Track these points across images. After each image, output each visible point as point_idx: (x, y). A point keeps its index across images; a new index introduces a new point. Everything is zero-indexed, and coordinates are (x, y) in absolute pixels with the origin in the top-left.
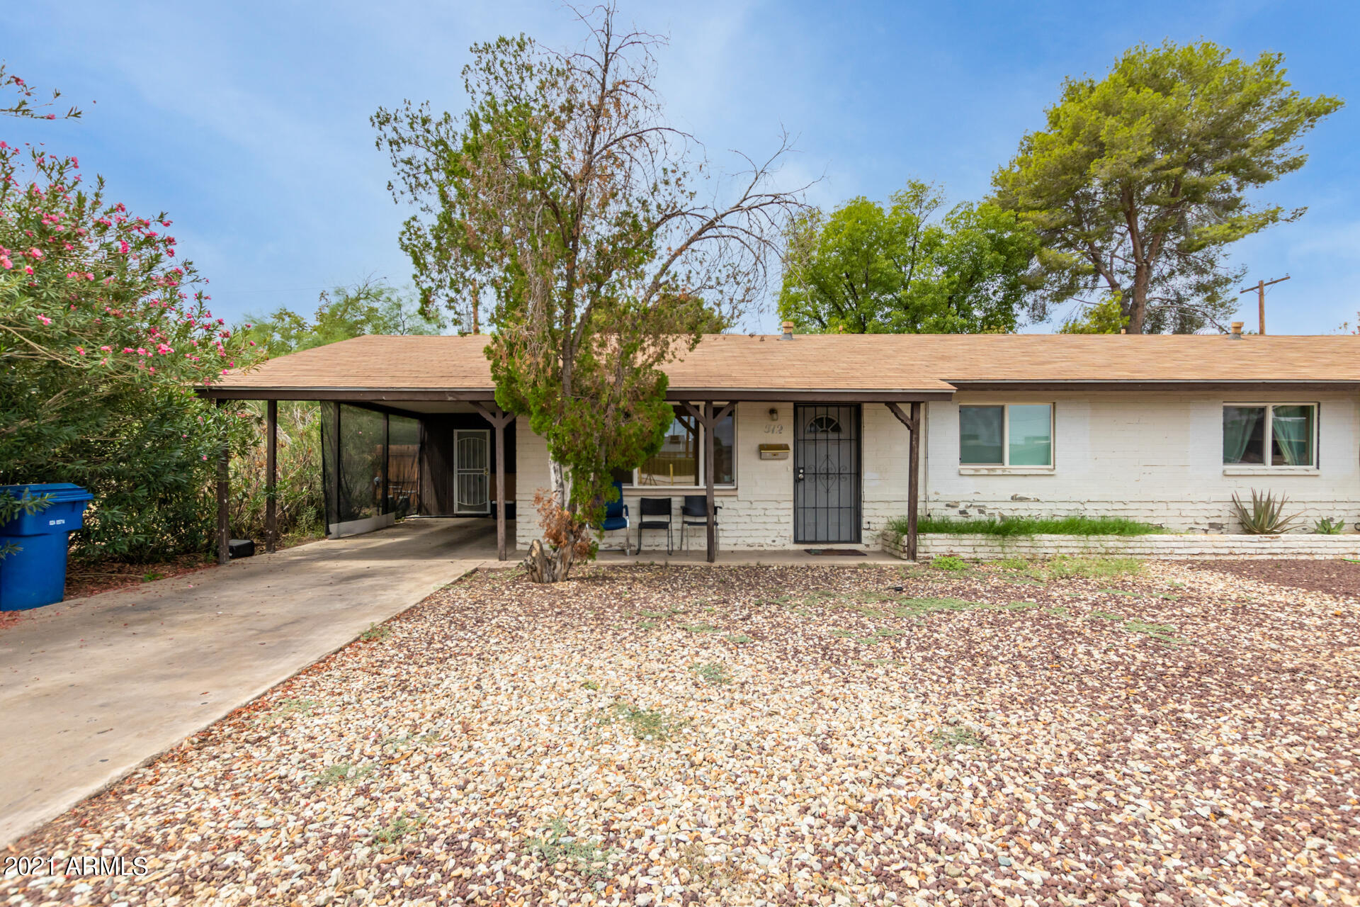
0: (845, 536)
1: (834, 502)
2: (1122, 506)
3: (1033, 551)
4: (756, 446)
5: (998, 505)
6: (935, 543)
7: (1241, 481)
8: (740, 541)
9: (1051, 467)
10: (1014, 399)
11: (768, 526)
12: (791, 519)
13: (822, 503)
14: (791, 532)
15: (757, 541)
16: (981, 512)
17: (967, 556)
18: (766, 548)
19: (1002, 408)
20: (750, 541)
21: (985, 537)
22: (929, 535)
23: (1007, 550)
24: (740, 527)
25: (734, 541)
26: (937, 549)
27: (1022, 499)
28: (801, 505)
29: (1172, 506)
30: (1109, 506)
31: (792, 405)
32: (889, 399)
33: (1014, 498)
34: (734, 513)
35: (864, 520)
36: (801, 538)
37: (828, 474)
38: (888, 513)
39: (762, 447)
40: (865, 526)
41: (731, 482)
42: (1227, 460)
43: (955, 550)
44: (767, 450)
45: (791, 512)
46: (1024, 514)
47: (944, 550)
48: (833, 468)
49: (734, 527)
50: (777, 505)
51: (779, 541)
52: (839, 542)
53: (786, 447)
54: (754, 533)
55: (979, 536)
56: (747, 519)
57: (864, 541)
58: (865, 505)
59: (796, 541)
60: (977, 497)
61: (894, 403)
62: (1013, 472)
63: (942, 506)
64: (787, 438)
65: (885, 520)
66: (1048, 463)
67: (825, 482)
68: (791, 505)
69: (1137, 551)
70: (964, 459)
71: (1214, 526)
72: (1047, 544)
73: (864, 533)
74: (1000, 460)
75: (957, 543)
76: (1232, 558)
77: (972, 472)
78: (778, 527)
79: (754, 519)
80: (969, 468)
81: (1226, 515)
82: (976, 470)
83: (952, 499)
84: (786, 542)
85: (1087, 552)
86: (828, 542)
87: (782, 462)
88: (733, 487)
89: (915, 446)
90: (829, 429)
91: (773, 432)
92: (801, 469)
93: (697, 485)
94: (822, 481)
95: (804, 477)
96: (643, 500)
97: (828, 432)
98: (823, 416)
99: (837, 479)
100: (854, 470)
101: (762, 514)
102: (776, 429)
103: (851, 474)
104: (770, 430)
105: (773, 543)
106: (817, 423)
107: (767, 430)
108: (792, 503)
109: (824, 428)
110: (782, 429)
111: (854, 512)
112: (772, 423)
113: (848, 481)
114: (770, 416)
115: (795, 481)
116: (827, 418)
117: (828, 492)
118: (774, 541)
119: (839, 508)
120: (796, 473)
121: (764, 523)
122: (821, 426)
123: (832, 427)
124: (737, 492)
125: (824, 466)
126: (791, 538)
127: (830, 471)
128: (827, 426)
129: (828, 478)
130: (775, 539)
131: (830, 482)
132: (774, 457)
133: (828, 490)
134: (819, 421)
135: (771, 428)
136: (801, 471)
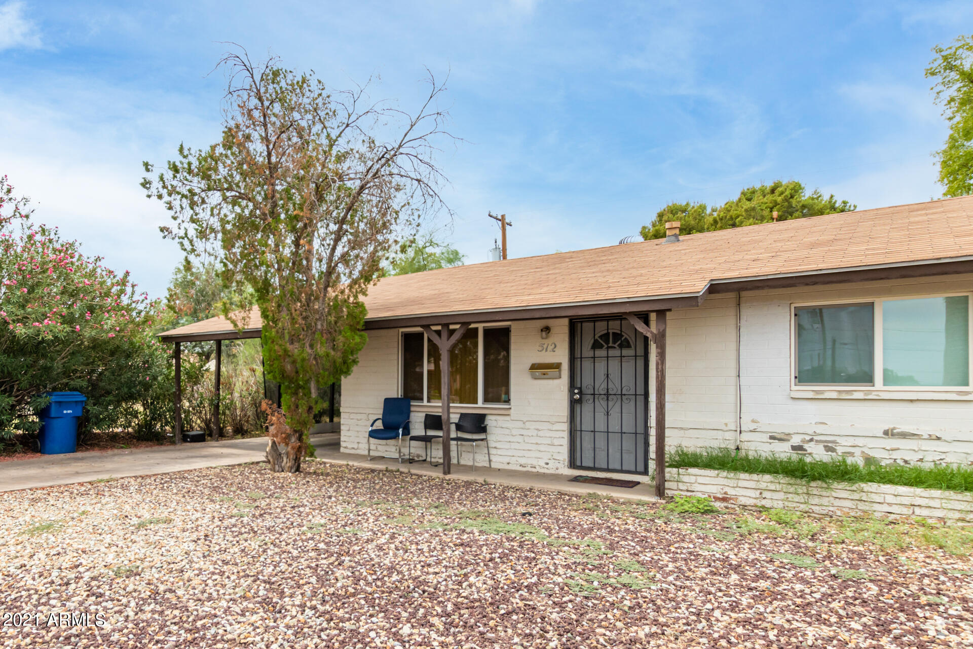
0: (629, 465)
1: (615, 426)
4: (529, 366)
5: (860, 442)
6: (700, 480)
8: (513, 460)
10: (889, 292)
11: (542, 448)
13: (601, 426)
14: (567, 457)
15: (530, 461)
16: (829, 449)
17: (751, 502)
18: (538, 469)
19: (872, 305)
20: (523, 461)
21: (787, 480)
22: (692, 471)
24: (514, 446)
25: (507, 460)
26: (703, 488)
27: (904, 435)
28: (577, 427)
31: (566, 321)
33: (890, 433)
34: (507, 431)
35: (651, 449)
36: (576, 464)
37: (608, 395)
39: (534, 367)
40: (651, 455)
41: (508, 401)
43: (731, 492)
44: (541, 370)
46: (913, 458)
47: (716, 490)
48: (614, 387)
49: (507, 446)
50: (551, 427)
51: (553, 465)
52: (622, 471)
53: (558, 366)
54: (527, 454)
55: (767, 477)
56: (520, 439)
57: (651, 472)
58: (651, 432)
59: (573, 464)
60: (820, 429)
62: (891, 396)
63: (765, 438)
64: (561, 356)
66: (963, 383)
67: (604, 403)
68: (565, 427)
70: (802, 377)
72: (890, 499)
74: (866, 379)
75: (732, 483)
77: (811, 395)
78: (552, 449)
79: (527, 439)
80: (808, 390)
82: (817, 392)
83: (778, 430)
84: (560, 465)
86: (608, 470)
87: (556, 382)
88: (508, 407)
89: (660, 362)
90: (616, 346)
91: (546, 351)
92: (577, 388)
93: (477, 403)
94: (602, 402)
95: (581, 397)
96: (426, 415)
97: (615, 348)
98: (611, 331)
99: (620, 400)
100: (640, 390)
101: (534, 434)
102: (550, 348)
103: (636, 395)
104: (544, 348)
105: (546, 466)
106: (601, 339)
107: (540, 349)
108: (566, 424)
109: (611, 344)
110: (555, 347)
111: (641, 439)
112: (546, 342)
113: (633, 403)
114: (544, 333)
115: (571, 402)
116: (614, 333)
117: (608, 414)
118: (547, 464)
119: (622, 433)
120: (571, 393)
121: (537, 444)
122: (607, 342)
123: (619, 342)
124: (512, 411)
125: (604, 386)
126: (566, 463)
127: (610, 392)
128: (614, 342)
129: (608, 399)
130: (548, 461)
131: (611, 404)
132: (545, 376)
133: (608, 413)
134: (605, 337)
135: (545, 346)
136: (576, 391)
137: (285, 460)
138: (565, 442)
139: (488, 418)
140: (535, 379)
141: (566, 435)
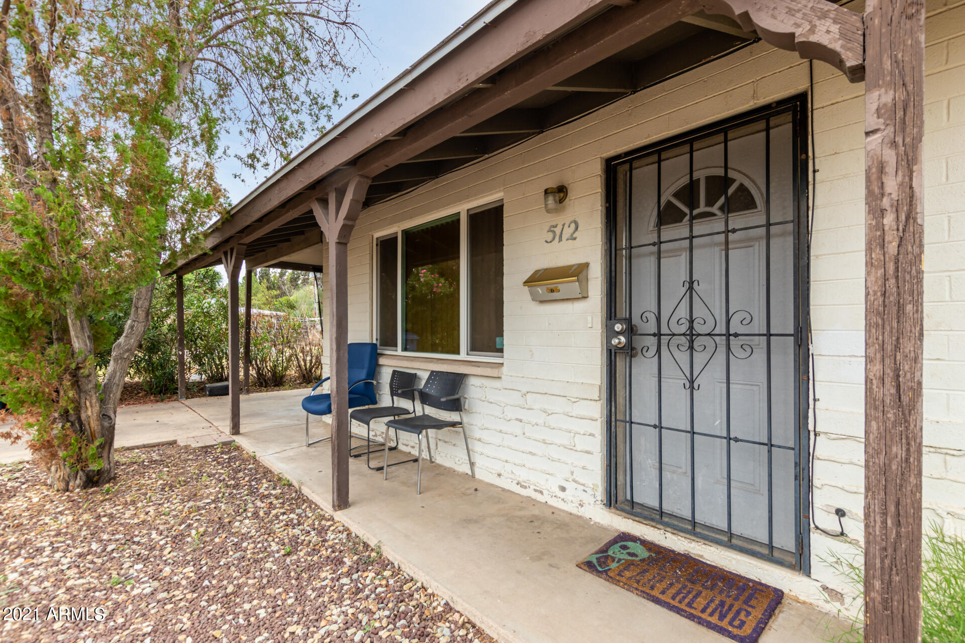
1: (710, 418)
12: (595, 445)
14: (597, 479)
15: (533, 478)
18: (547, 498)
20: (523, 475)
25: (496, 466)
31: (596, 166)
36: (621, 498)
37: (691, 335)
41: (501, 350)
44: (548, 282)
45: (597, 427)
49: (499, 439)
50: (570, 408)
51: (573, 492)
53: (579, 272)
54: (528, 461)
56: (517, 428)
59: (613, 501)
64: (590, 246)
67: (683, 357)
68: (596, 410)
78: (572, 457)
79: (527, 429)
84: (587, 498)
87: (579, 306)
88: (499, 361)
89: (890, 156)
90: (715, 209)
91: (560, 240)
92: (620, 321)
93: (458, 353)
94: (676, 353)
95: (630, 342)
96: (394, 372)
97: (714, 215)
98: (700, 175)
99: (722, 350)
100: (784, 322)
101: (541, 422)
102: (568, 232)
103: (769, 335)
104: (555, 235)
105: (561, 494)
106: (680, 200)
107: (550, 236)
108: (599, 404)
109: (702, 208)
110: (577, 228)
111: (785, 463)
112: (559, 219)
113: (760, 357)
114: (551, 200)
115: (609, 351)
116: (709, 179)
117: (692, 388)
118: (563, 489)
119: (729, 438)
120: (610, 333)
121: (544, 442)
122: (692, 203)
123: (722, 200)
124: (505, 369)
125: (683, 312)
126: (600, 494)
127: (699, 328)
128: (710, 202)
129: (691, 348)
130: (564, 484)
131: (700, 359)
132: (555, 295)
133: (692, 382)
134: (689, 194)
135: (558, 230)
136: (618, 327)
138: (597, 444)
139: (472, 381)
140: (542, 302)
141: (598, 429)
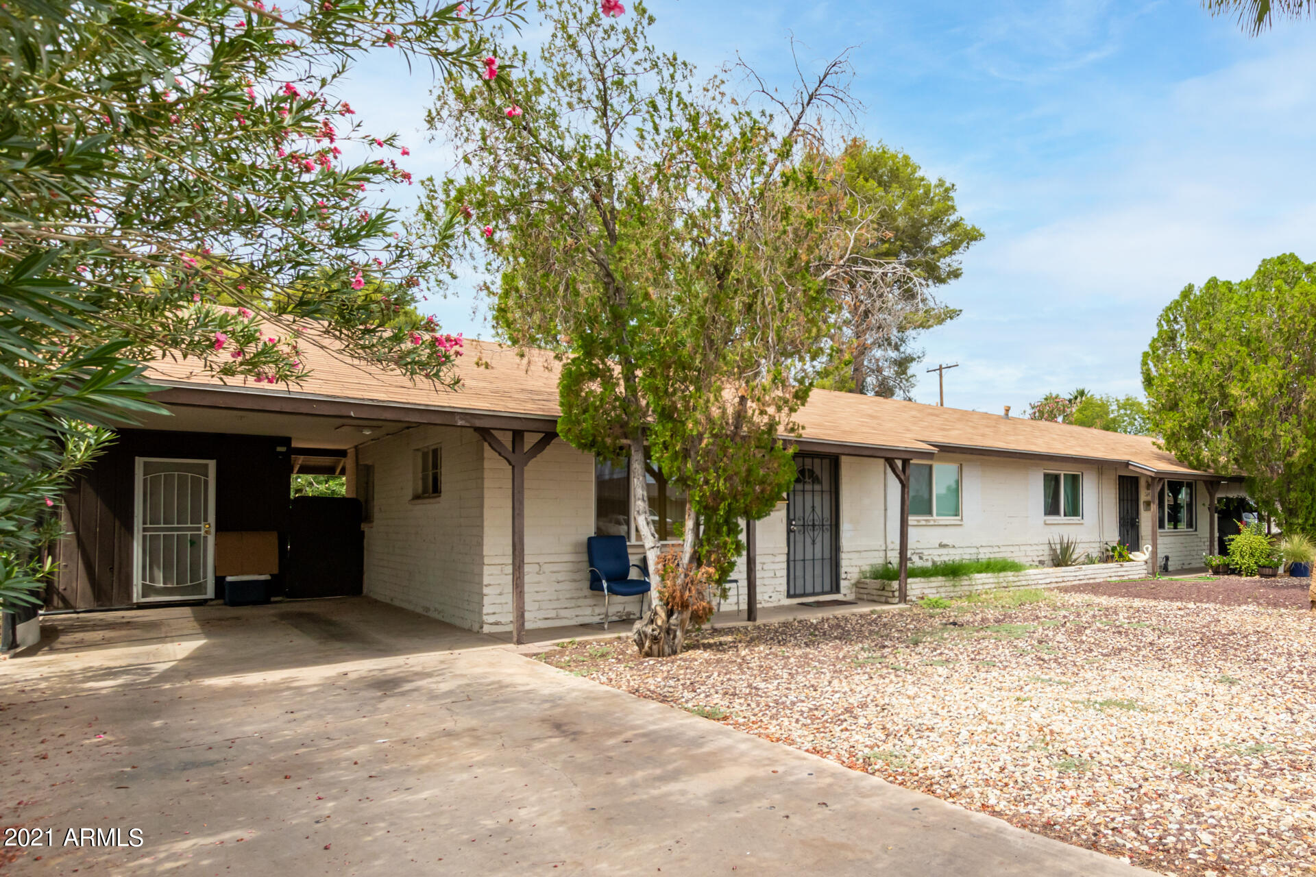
0: (827, 587)
2: (998, 550)
3: (971, 588)
5: (931, 552)
7: (1053, 528)
9: (959, 518)
10: (940, 459)
11: (766, 582)
12: (784, 573)
13: (809, 555)
14: (785, 587)
16: (921, 558)
18: (764, 604)
19: (931, 467)
21: (944, 579)
23: (957, 589)
27: (945, 546)
28: (792, 558)
29: (1022, 548)
30: (990, 550)
32: (889, 455)
33: (942, 546)
35: (843, 570)
36: (792, 592)
37: (814, 526)
38: (860, 563)
40: (843, 576)
42: (1046, 514)
43: (926, 591)
45: (785, 566)
46: (946, 558)
48: (818, 520)
50: (772, 559)
51: (775, 597)
52: (822, 593)
55: (940, 578)
57: (843, 590)
58: (843, 556)
59: (789, 596)
60: (918, 545)
61: (893, 459)
62: (941, 523)
63: (897, 554)
65: (857, 570)
66: (956, 515)
67: (811, 533)
68: (784, 558)
69: (1024, 583)
71: (1042, 563)
73: (843, 583)
74: (930, 513)
75: (926, 585)
76: (1063, 584)
81: (1046, 555)
84: (781, 597)
85: (999, 586)
86: (814, 594)
99: (821, 530)
101: (760, 568)
105: (770, 599)
108: (786, 556)
109: (807, 479)
117: (814, 543)
121: (762, 578)
125: (811, 517)
126: (786, 593)
127: (815, 523)
129: (814, 530)
130: (771, 595)
131: (816, 533)
137: (679, 633)
